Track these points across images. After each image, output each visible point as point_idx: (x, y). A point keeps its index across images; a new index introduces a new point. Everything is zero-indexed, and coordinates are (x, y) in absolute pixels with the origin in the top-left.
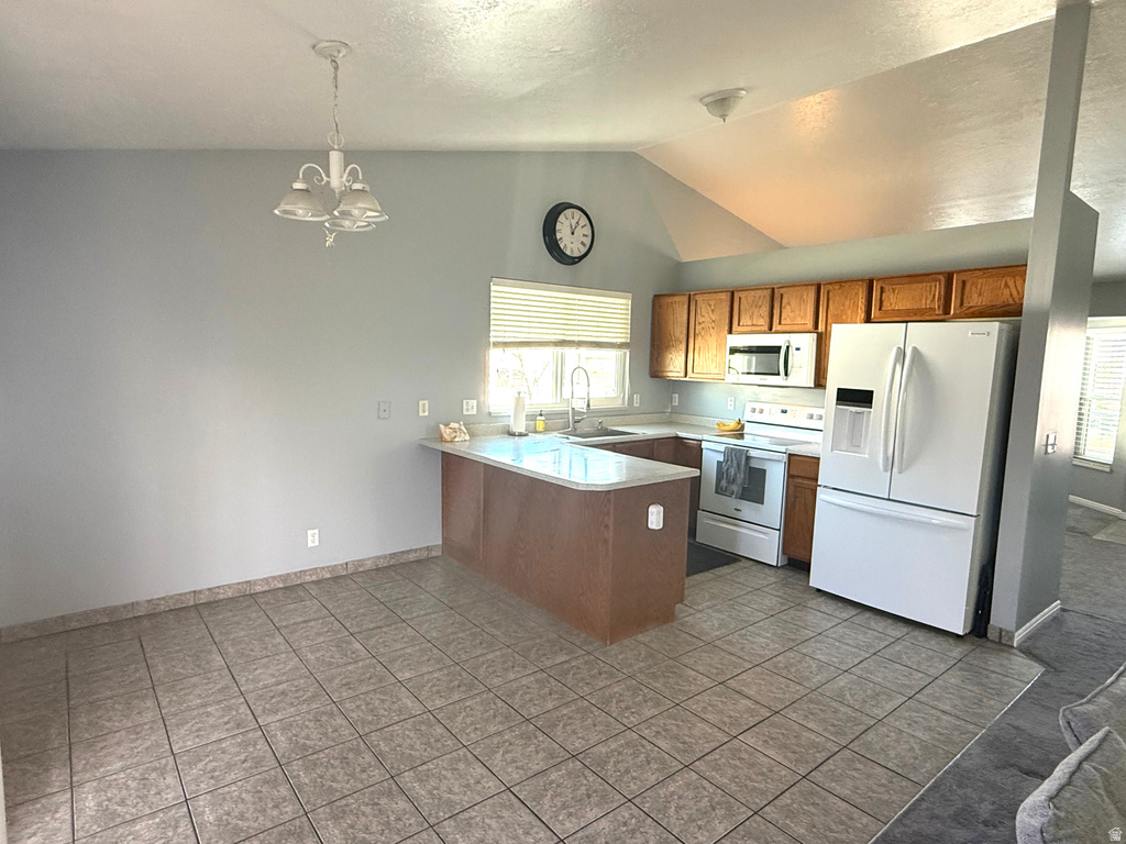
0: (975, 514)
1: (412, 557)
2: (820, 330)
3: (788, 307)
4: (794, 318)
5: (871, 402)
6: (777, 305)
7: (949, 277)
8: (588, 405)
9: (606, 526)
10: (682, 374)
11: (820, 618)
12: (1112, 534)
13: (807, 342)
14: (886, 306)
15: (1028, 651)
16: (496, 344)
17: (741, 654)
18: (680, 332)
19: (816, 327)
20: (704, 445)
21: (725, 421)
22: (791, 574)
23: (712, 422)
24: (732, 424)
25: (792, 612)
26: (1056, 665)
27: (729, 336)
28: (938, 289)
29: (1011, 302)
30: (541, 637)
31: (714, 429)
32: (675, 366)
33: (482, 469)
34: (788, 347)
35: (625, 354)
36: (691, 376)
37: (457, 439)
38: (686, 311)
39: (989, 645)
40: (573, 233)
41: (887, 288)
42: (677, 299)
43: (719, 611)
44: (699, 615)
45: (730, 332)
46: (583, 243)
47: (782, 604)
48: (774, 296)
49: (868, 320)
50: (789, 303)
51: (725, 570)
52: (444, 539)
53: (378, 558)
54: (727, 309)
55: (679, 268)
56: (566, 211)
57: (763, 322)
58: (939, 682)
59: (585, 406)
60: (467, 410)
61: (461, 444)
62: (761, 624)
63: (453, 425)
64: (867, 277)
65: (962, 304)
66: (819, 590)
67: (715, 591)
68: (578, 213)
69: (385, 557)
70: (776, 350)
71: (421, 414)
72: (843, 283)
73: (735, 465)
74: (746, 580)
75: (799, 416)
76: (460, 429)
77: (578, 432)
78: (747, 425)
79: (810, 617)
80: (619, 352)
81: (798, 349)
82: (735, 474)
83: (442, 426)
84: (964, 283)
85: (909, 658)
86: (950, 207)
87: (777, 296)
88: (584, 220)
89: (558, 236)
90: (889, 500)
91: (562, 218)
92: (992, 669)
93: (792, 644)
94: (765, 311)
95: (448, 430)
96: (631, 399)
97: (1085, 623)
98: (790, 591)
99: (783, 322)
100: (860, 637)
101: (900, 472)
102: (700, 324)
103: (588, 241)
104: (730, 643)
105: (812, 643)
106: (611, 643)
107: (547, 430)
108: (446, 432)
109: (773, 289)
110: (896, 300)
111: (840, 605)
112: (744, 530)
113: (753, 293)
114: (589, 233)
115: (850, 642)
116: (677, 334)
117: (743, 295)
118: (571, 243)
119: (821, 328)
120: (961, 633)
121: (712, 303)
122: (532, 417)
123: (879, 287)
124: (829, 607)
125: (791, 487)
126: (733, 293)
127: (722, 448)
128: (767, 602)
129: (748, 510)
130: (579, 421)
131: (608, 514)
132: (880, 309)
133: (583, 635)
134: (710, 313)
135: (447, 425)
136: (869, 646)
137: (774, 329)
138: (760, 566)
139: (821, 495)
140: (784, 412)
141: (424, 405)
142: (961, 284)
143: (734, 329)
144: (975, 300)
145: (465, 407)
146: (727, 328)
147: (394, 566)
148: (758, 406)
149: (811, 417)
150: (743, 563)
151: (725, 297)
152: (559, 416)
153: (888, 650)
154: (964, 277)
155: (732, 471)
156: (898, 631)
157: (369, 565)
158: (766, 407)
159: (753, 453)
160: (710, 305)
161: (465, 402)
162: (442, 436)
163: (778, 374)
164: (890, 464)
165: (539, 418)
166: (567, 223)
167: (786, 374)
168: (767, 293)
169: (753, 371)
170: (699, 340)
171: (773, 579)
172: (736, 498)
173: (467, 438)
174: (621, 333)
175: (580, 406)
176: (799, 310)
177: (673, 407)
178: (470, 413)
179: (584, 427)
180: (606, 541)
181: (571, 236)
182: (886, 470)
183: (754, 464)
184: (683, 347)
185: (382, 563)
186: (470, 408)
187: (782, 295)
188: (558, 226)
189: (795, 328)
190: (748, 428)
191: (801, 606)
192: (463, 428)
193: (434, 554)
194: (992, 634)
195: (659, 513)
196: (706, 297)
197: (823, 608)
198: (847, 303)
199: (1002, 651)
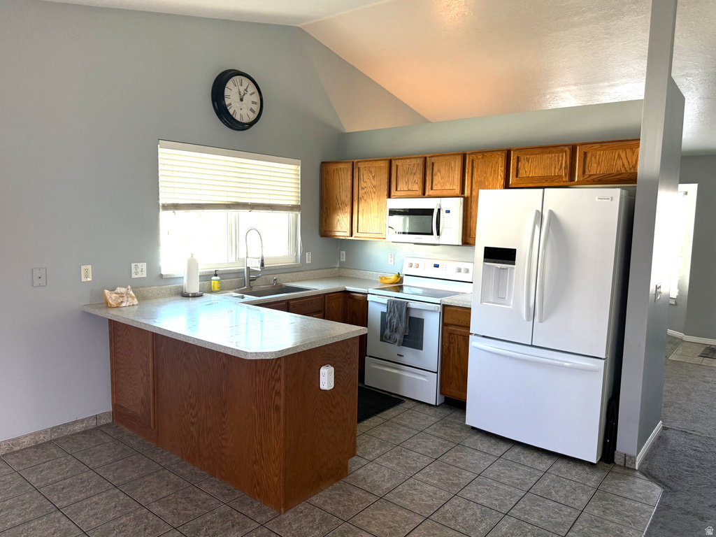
0: (604, 357)
1: (78, 428)
2: (466, 195)
3: (439, 174)
4: (444, 183)
5: (514, 259)
6: (429, 173)
7: (573, 149)
8: (262, 265)
9: (278, 393)
10: (348, 234)
11: (476, 457)
12: (682, 355)
13: (456, 205)
14: (522, 174)
15: (648, 473)
16: (166, 207)
17: (412, 507)
18: (345, 196)
19: (463, 191)
20: (370, 298)
21: (386, 275)
22: (448, 412)
23: (375, 275)
24: (393, 278)
25: (453, 453)
26: (672, 484)
27: (389, 200)
28: (564, 159)
29: (623, 171)
30: (211, 511)
31: (377, 282)
32: (341, 226)
33: (150, 338)
34: (439, 210)
35: (297, 215)
36: (356, 236)
37: (124, 305)
38: (350, 177)
39: (616, 469)
40: (242, 100)
41: (522, 158)
42: (341, 166)
43: (389, 460)
44: (370, 466)
45: (389, 196)
46: (251, 110)
47: (444, 445)
48: (426, 164)
49: (507, 186)
50: (439, 171)
51: (391, 413)
52: (115, 406)
53: (36, 434)
54: (385, 176)
55: (342, 138)
56: (234, 78)
57: (417, 188)
58: (585, 515)
59: (259, 265)
60: (136, 273)
61: (128, 310)
62: (427, 469)
63: (119, 290)
64: (505, 148)
65: (584, 172)
66: (473, 428)
67: (383, 436)
68: (246, 81)
69: (46, 431)
70: (429, 212)
71: (84, 279)
72: (485, 152)
73: (397, 316)
74: (410, 422)
75: (449, 270)
76: (127, 294)
77: (254, 290)
78: (405, 278)
79: (469, 458)
80: (292, 215)
81: (448, 212)
82: (398, 324)
83: (106, 291)
84: (585, 154)
85: (557, 492)
86: (563, 92)
87: (429, 164)
88: (252, 88)
89: (227, 101)
90: (532, 346)
91: (230, 84)
92: (624, 495)
93: (456, 489)
94: (418, 177)
95: (114, 295)
96: (303, 256)
97: (682, 439)
98: (449, 431)
99: (434, 188)
100: (514, 474)
101: (541, 321)
102: (363, 188)
103: (256, 108)
104: (400, 495)
105: (473, 487)
106: (285, 511)
107: (222, 289)
108: (111, 297)
109: (425, 158)
110: (530, 168)
111: (493, 441)
112: (407, 374)
113: (408, 161)
114: (258, 101)
115: (505, 481)
116: (343, 198)
117: (399, 163)
118: (241, 108)
119: (467, 193)
120: (595, 462)
121: (373, 170)
122: (206, 277)
123: (516, 157)
124: (484, 445)
125: (447, 335)
126: (390, 161)
127: (385, 301)
128: (430, 444)
129: (409, 355)
130: (254, 280)
131: (279, 380)
132: (517, 176)
133: (256, 505)
134: (371, 180)
135: (113, 290)
136: (523, 483)
137: (427, 194)
138: (422, 406)
139: (474, 343)
140: (437, 266)
141: (87, 270)
142: (583, 155)
143: (392, 194)
144: (594, 169)
145: (133, 270)
146: (386, 193)
147: (55, 440)
148: (414, 262)
149: (459, 270)
150: (407, 405)
151: (384, 165)
152: (233, 275)
153: (539, 486)
154: (586, 149)
155: (395, 321)
156: (544, 464)
157: (27, 442)
158: (420, 262)
159: (412, 305)
160: (371, 172)
161: (133, 265)
162: (107, 302)
163: (432, 234)
164: (532, 314)
165: (214, 278)
166: (235, 90)
167: (438, 234)
168: (420, 161)
169: (407, 231)
170: (362, 205)
171: (434, 419)
172: (399, 345)
173: (136, 302)
174: (291, 195)
175: (255, 265)
176: (447, 177)
177: (341, 263)
178: (139, 276)
179: (259, 285)
180: (277, 408)
181: (240, 102)
182: (528, 320)
183: (413, 314)
184: (348, 209)
185: (42, 439)
186: (140, 270)
187: (433, 164)
188: (227, 92)
189: (445, 193)
190: (406, 281)
191: (459, 445)
192: (131, 293)
193: (103, 422)
194: (618, 459)
195: (329, 374)
196: (366, 164)
197: (480, 446)
198: (489, 171)
199: (629, 475)
